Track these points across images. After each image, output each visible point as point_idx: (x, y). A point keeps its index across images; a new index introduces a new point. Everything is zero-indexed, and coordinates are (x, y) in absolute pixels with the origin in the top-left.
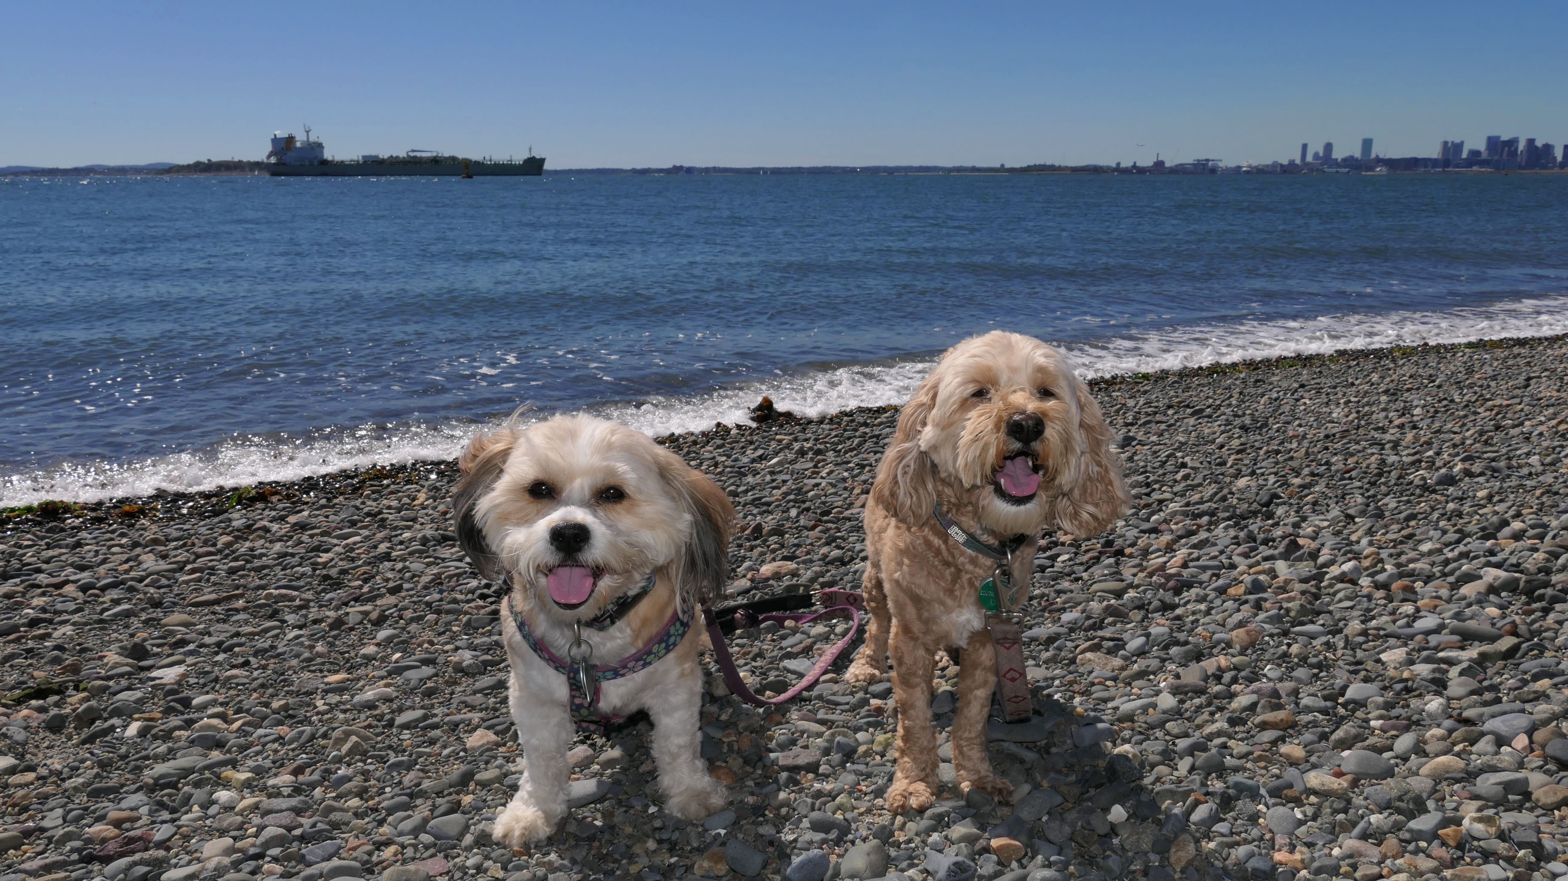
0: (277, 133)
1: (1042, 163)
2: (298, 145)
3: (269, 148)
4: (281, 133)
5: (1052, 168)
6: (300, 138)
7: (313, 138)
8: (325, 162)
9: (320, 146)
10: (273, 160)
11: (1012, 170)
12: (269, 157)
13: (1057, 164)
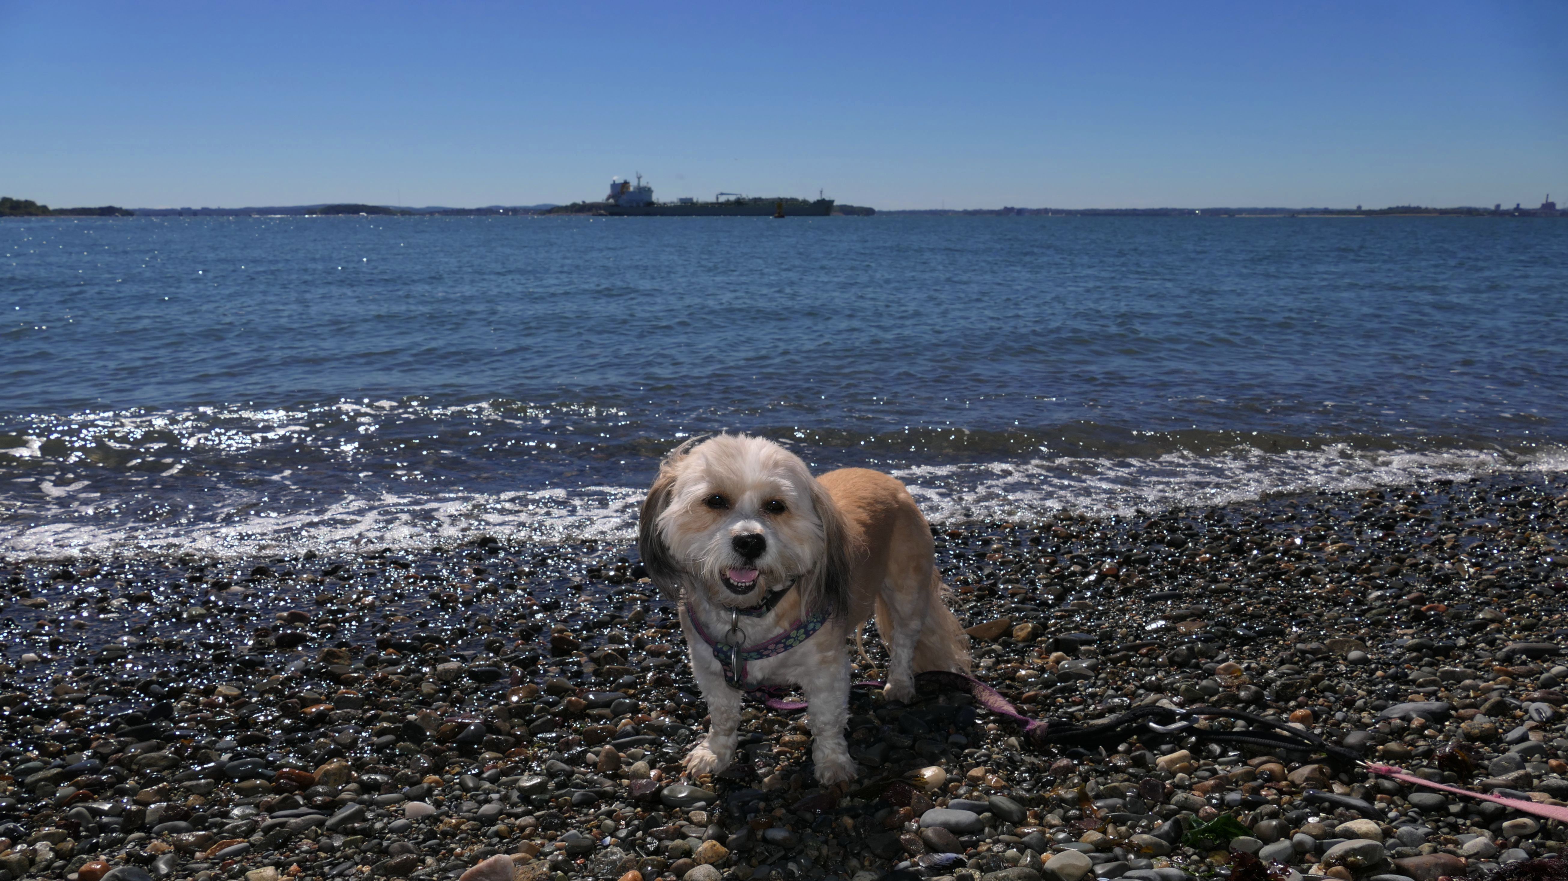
0: (615, 178)
1: (1406, 204)
2: (631, 189)
3: (608, 191)
4: (619, 179)
5: (1417, 210)
6: (633, 184)
7: (643, 183)
8: (651, 204)
9: (649, 191)
10: (611, 201)
11: (1370, 213)
12: (608, 199)
13: (1423, 206)
